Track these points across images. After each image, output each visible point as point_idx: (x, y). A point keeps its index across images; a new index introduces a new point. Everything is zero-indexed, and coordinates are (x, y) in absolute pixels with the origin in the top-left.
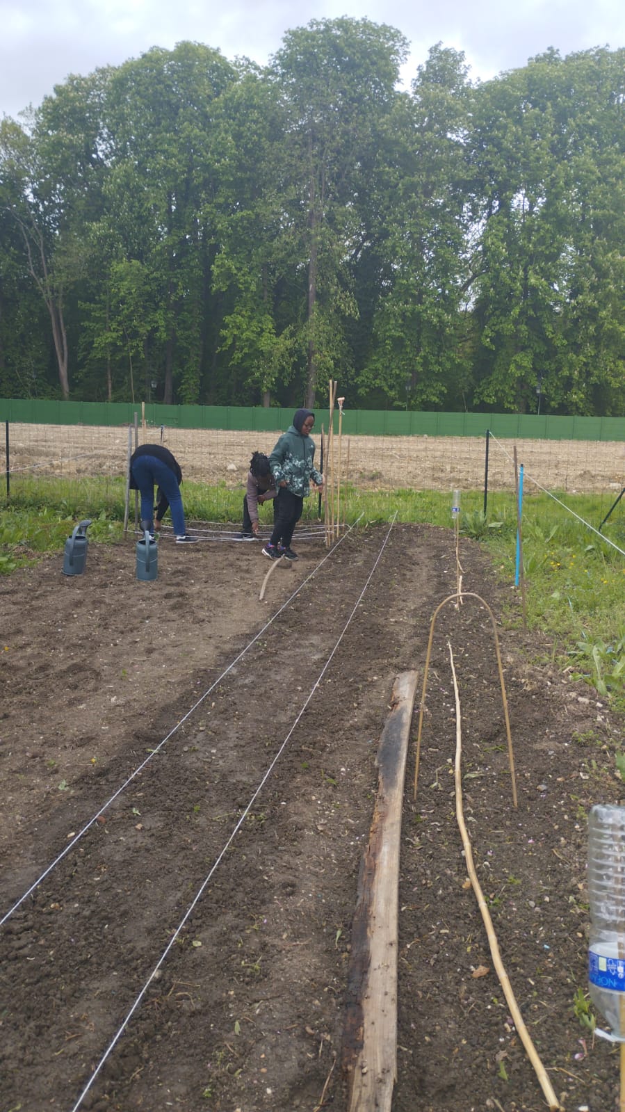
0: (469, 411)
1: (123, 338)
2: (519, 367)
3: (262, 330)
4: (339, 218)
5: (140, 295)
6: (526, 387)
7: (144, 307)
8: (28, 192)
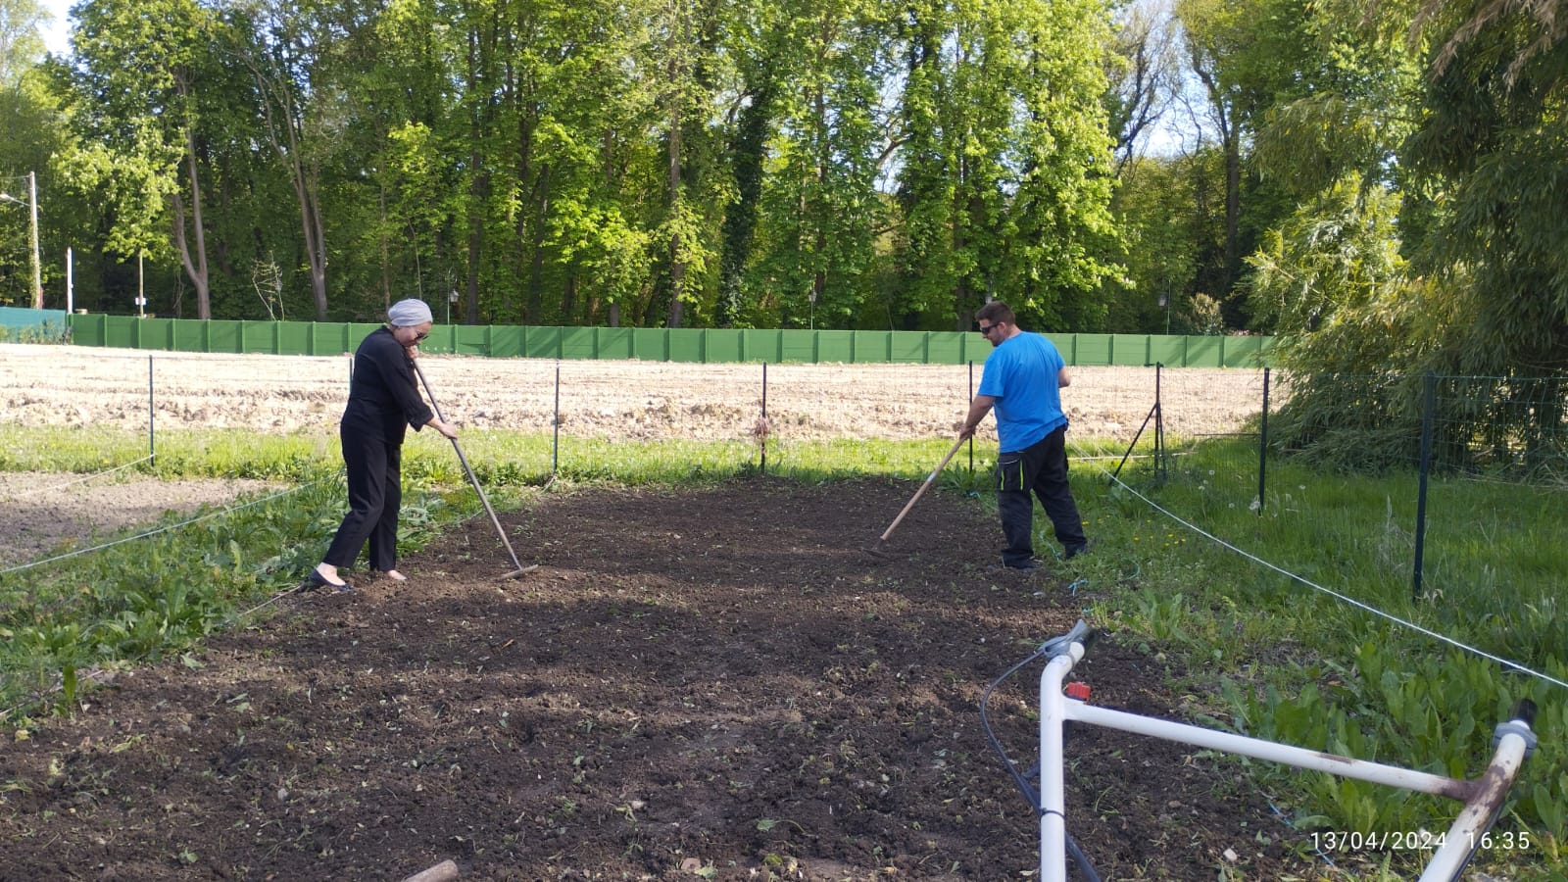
0: (896, 329)
1: (407, 231)
2: (960, 267)
3: (606, 219)
4: (710, 69)
5: (432, 173)
6: (971, 294)
7: (436, 189)
8: (266, 30)
